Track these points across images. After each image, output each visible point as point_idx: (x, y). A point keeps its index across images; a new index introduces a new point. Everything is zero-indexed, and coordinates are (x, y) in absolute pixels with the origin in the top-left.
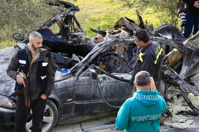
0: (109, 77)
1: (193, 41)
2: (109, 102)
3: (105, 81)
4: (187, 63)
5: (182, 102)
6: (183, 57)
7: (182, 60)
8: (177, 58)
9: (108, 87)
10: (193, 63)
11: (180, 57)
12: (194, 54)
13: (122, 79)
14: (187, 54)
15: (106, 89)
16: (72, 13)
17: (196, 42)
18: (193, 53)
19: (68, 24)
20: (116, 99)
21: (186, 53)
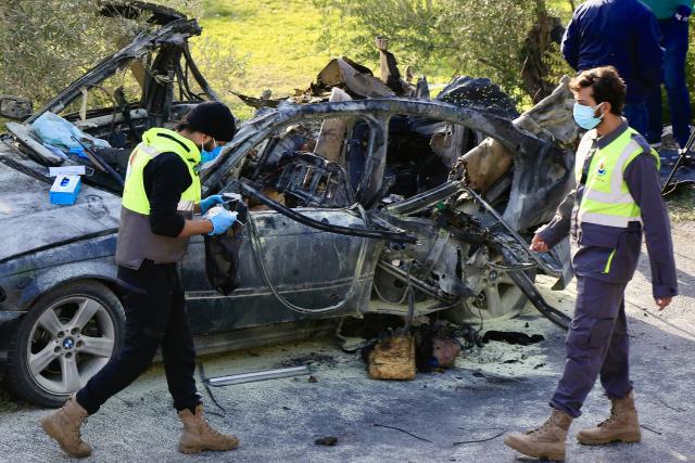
0: (285, 219)
1: (543, 117)
2: (288, 297)
3: (272, 231)
4: (526, 183)
5: (515, 308)
6: (512, 164)
7: (509, 174)
8: (494, 165)
9: (282, 250)
10: (543, 182)
11: (503, 164)
12: (546, 156)
13: (325, 226)
14: (524, 156)
15: (275, 256)
16: (177, 38)
17: (551, 118)
18: (542, 152)
19: (165, 74)
20: (306, 288)
21: (523, 150)
